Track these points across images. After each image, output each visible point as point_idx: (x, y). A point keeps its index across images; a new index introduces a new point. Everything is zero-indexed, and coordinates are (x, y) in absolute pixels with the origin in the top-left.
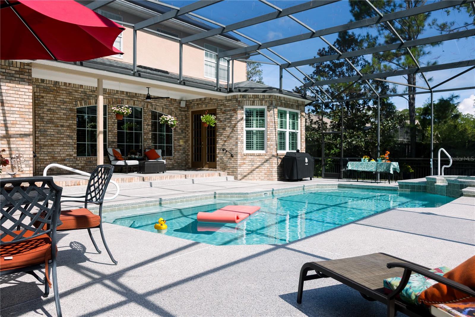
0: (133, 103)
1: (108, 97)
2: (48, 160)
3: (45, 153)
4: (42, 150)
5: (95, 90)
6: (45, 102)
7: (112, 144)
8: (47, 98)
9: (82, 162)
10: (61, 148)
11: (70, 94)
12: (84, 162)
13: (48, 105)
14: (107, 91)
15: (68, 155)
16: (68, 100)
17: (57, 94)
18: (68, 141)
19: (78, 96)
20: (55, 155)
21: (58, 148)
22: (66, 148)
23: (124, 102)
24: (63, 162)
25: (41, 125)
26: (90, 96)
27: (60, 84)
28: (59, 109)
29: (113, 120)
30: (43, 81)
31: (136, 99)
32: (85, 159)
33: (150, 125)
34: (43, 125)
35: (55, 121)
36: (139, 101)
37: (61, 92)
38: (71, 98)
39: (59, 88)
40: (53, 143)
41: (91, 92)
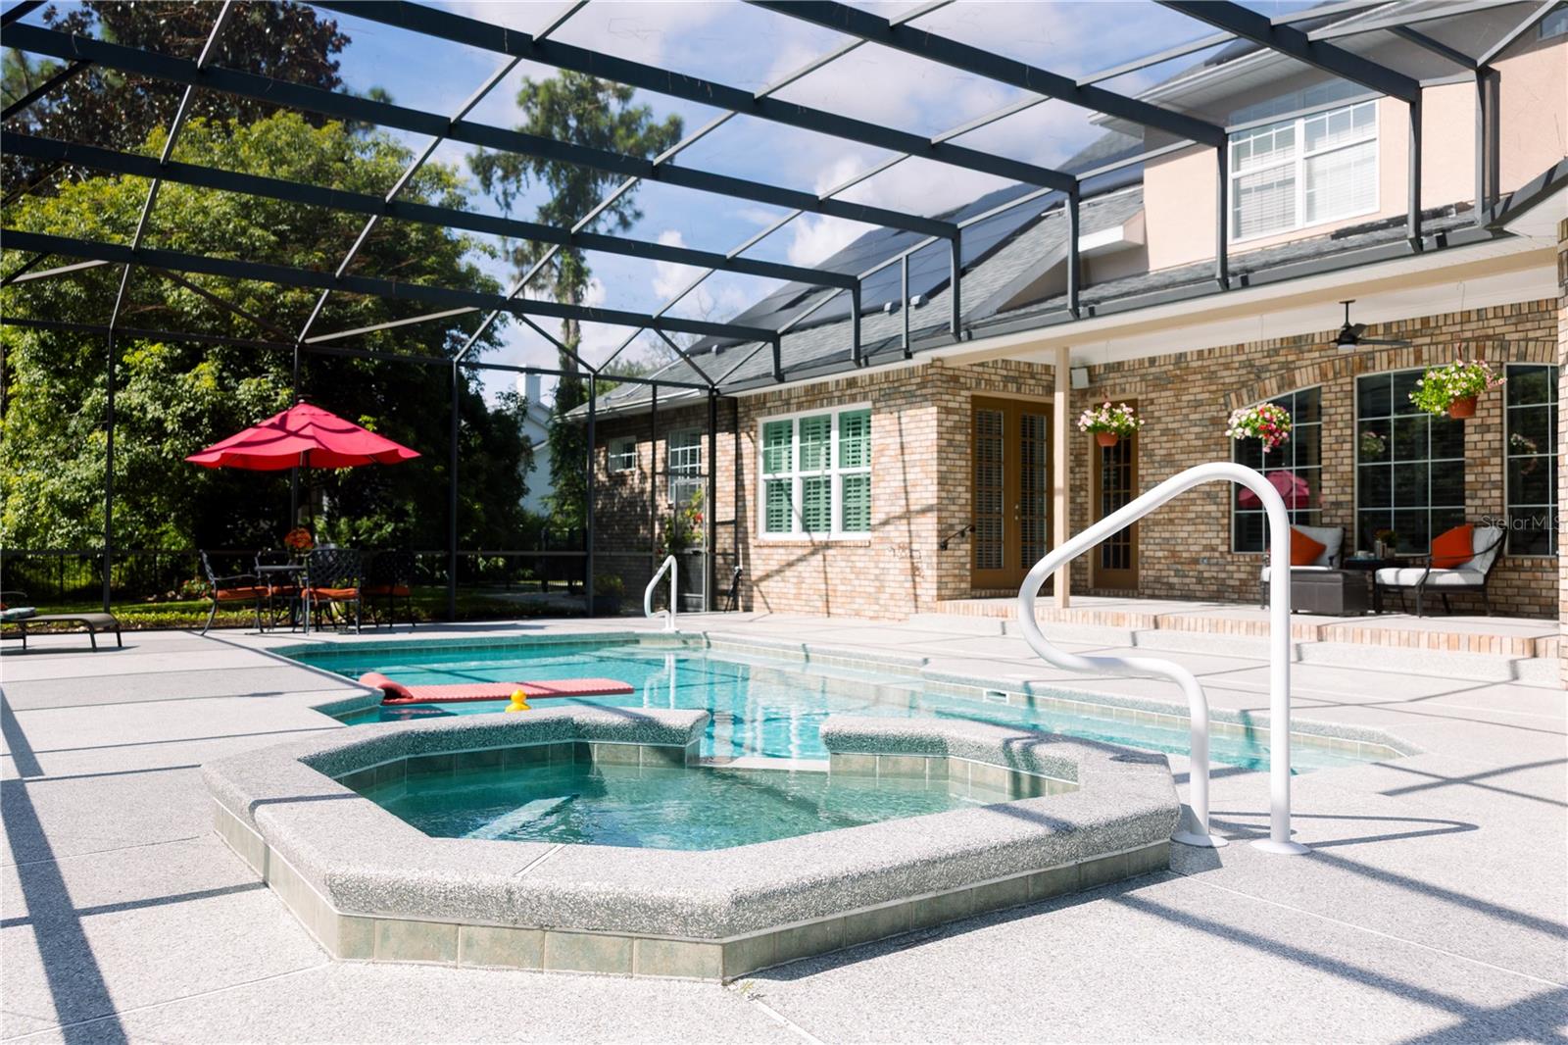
0: (1412, 358)
1: (1320, 360)
2: (1163, 561)
3: (1157, 541)
4: (1150, 534)
5: (1278, 345)
6: (1156, 414)
7: (1334, 512)
8: (1161, 401)
9: (1242, 569)
10: (1189, 528)
11: (1212, 377)
12: (1248, 568)
13: (1163, 419)
14: (1317, 340)
15: (1206, 548)
16: (1207, 395)
17: (1184, 385)
18: (1208, 508)
19: (1233, 380)
20: (1178, 548)
21: (1185, 528)
22: (1202, 528)
23: (1377, 362)
24: (1193, 567)
25: (1150, 471)
26: (1264, 369)
27: (1189, 359)
28: (1187, 424)
29: (1338, 432)
30: (1152, 361)
31: (1427, 340)
32: (1248, 559)
33: (1493, 428)
34: (1153, 471)
35: (1177, 457)
36: (1437, 344)
37: (1190, 378)
38: (1214, 388)
39: (1187, 368)
40: (1172, 516)
41: (1268, 356)
